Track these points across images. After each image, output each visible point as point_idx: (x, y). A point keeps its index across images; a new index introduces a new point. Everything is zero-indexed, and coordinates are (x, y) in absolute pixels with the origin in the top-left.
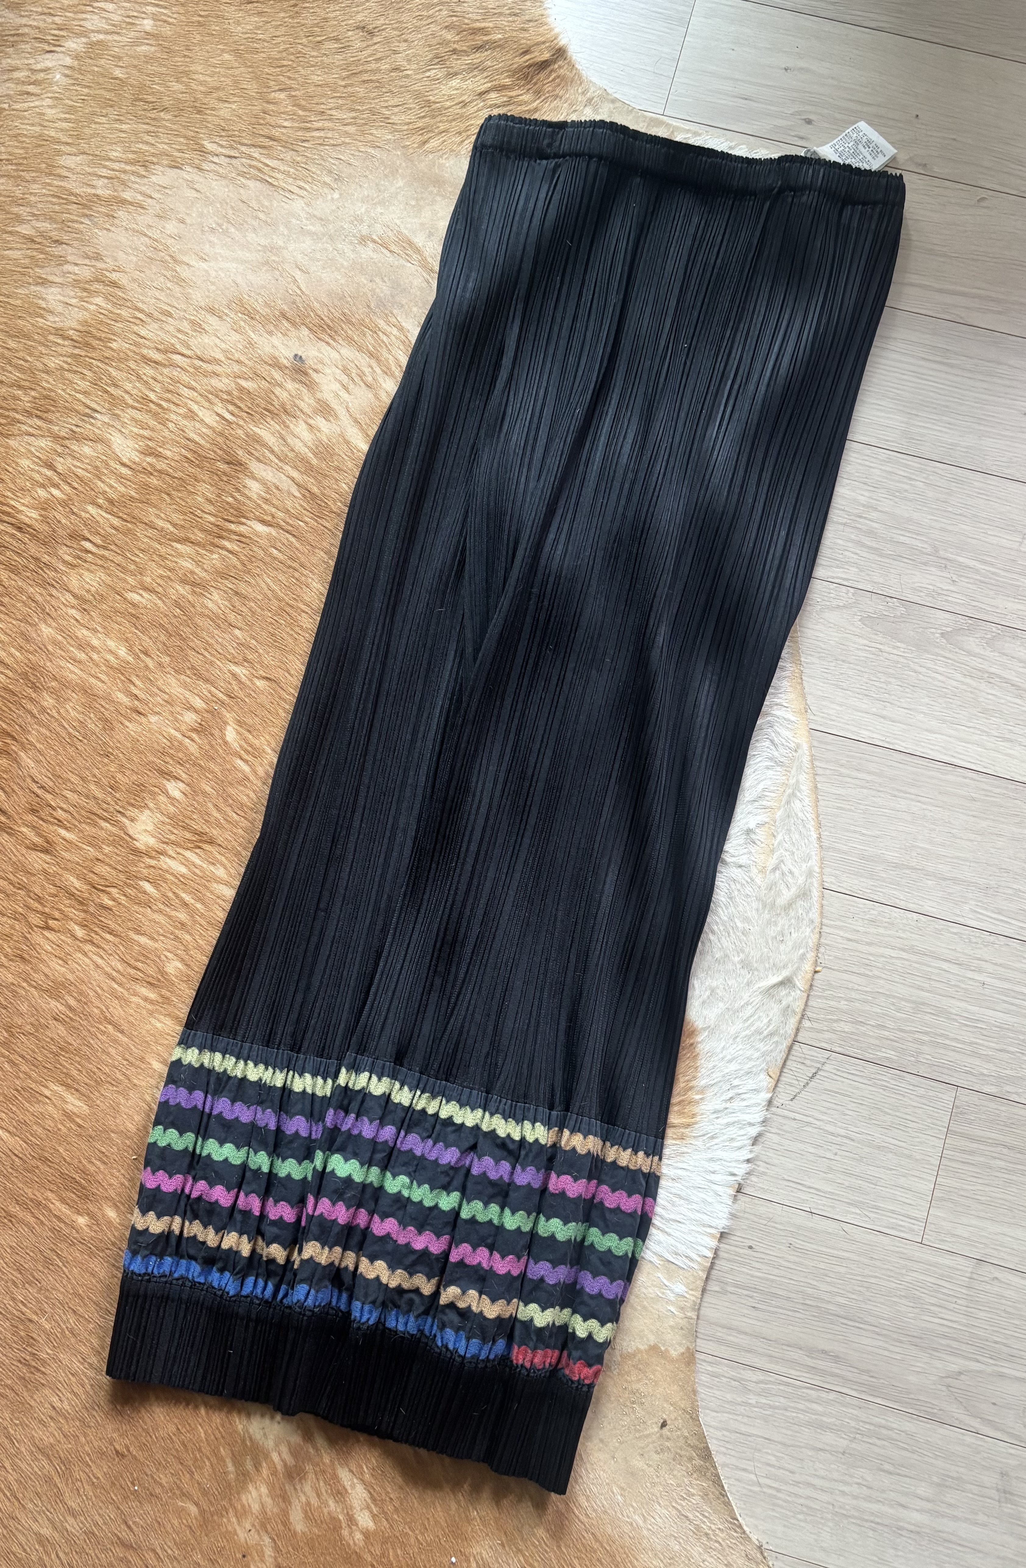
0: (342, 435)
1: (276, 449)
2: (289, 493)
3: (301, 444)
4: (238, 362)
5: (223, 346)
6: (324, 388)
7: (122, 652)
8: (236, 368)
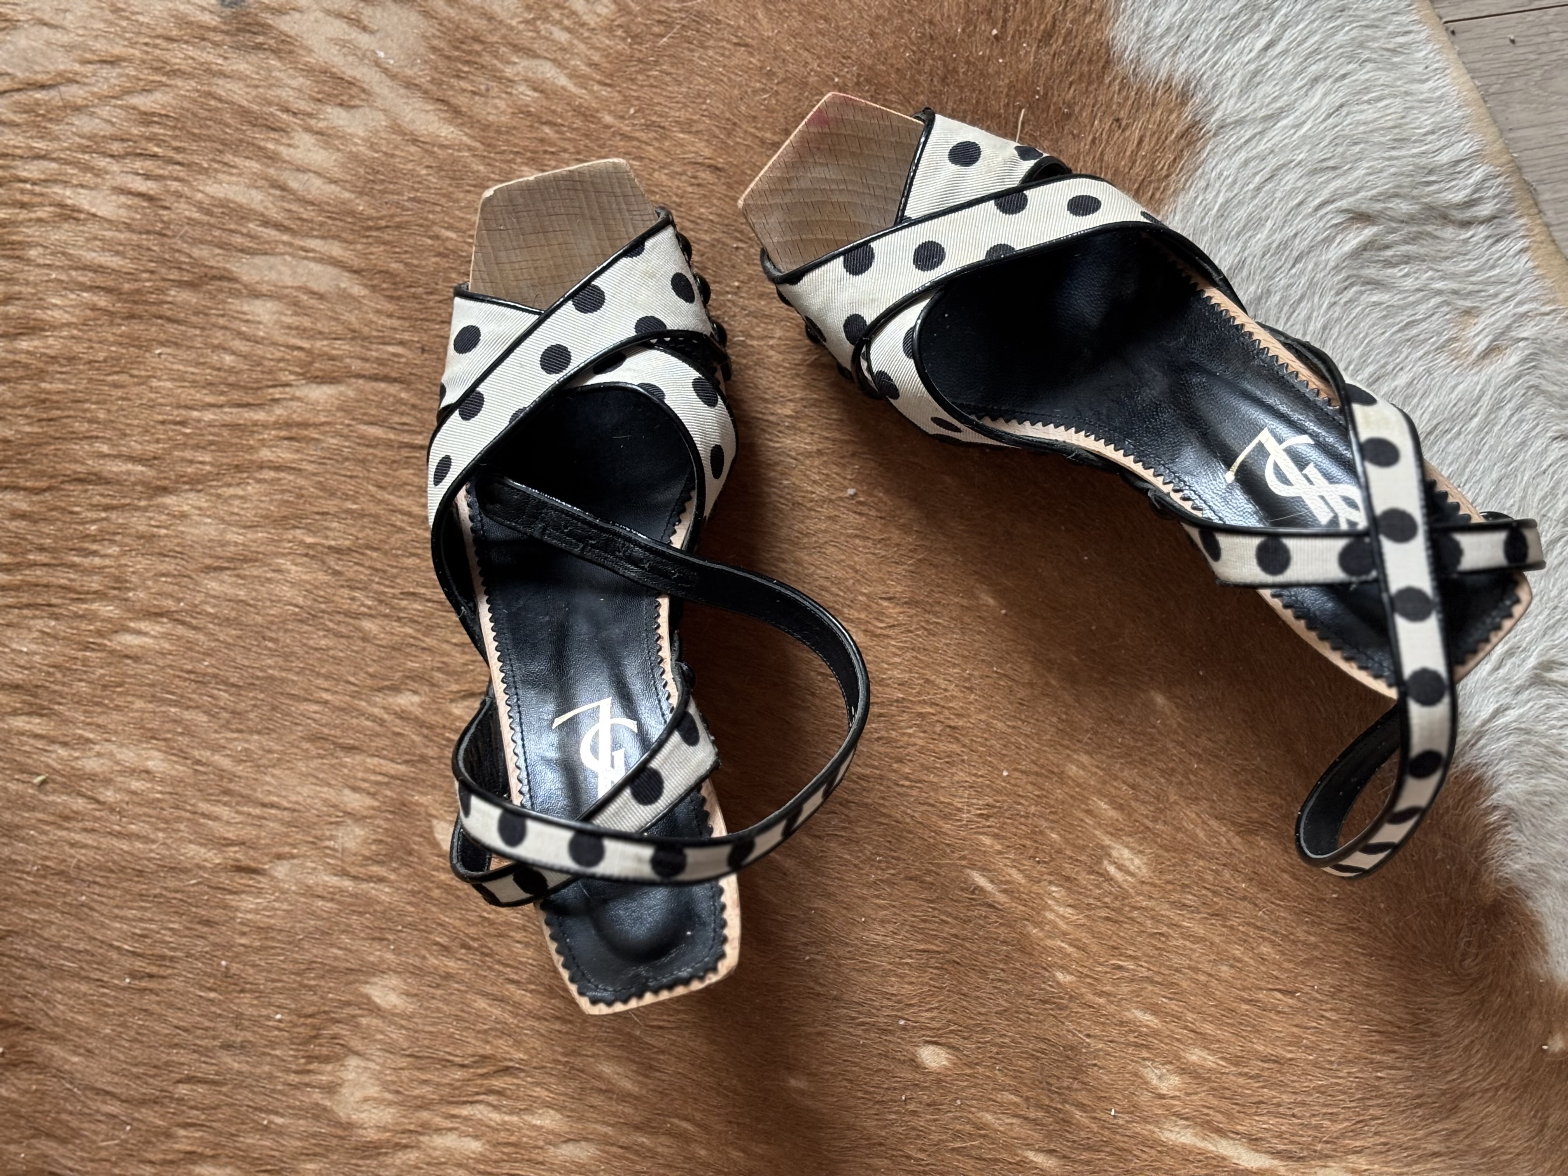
0: (396, 128)
1: (274, 213)
2: (345, 297)
3: (317, 182)
4: (113, 62)
5: (65, 39)
6: (313, 41)
7: (156, 762)
8: (111, 77)
